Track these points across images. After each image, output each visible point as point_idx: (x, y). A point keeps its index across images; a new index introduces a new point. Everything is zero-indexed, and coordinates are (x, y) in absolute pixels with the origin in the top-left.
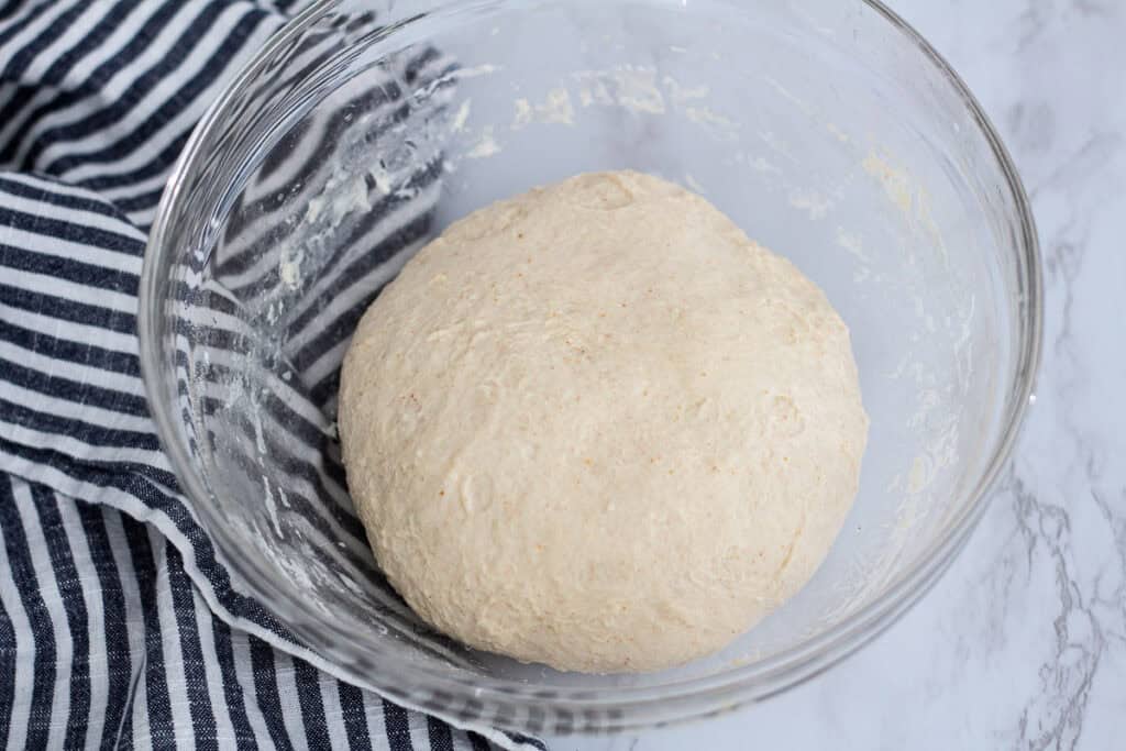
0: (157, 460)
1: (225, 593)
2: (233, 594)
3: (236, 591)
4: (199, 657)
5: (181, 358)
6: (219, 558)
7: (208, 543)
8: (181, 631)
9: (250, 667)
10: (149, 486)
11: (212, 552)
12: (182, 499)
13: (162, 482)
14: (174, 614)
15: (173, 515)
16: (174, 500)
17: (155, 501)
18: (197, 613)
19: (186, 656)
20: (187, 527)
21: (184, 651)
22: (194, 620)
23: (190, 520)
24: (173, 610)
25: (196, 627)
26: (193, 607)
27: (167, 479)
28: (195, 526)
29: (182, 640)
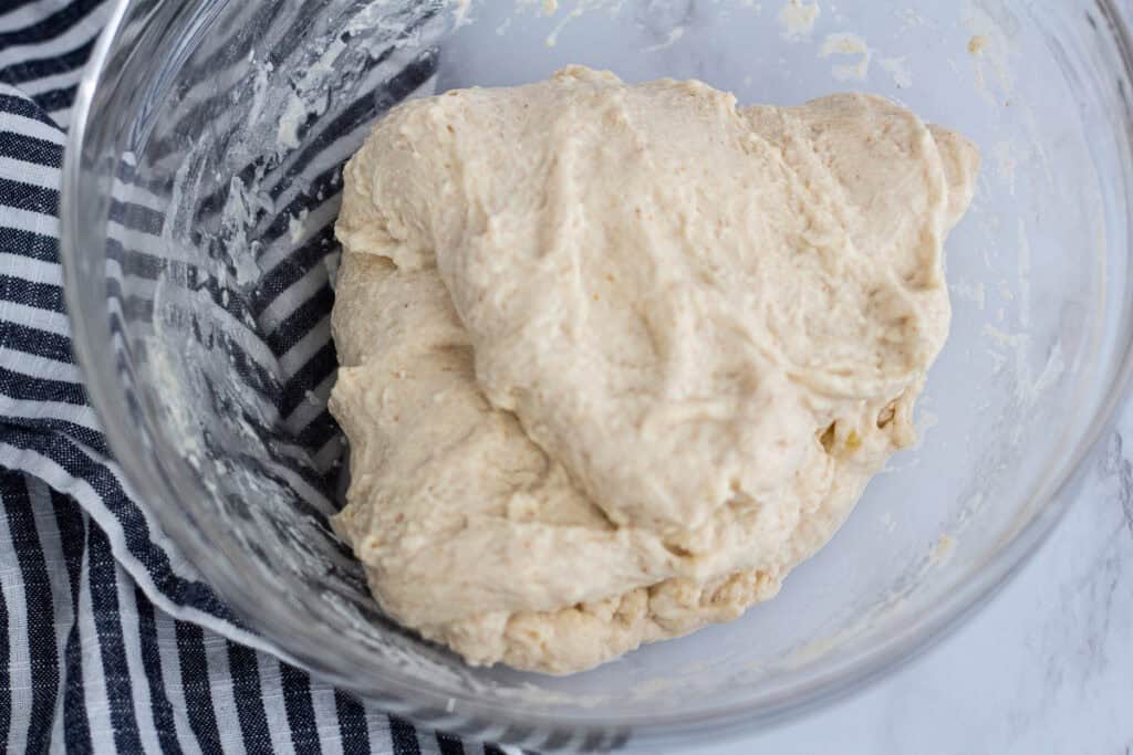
0: (83, 417)
1: (165, 580)
2: (174, 580)
3: (178, 575)
4: (124, 670)
5: (112, 288)
6: (156, 537)
7: (142, 521)
8: (102, 639)
9: (180, 678)
10: (73, 449)
11: (146, 532)
12: (112, 467)
13: (89, 444)
14: (93, 618)
15: (98, 487)
16: (101, 467)
17: (81, 468)
18: (121, 613)
19: (108, 671)
20: (116, 501)
21: (105, 665)
22: (118, 622)
23: (120, 493)
24: (92, 613)
25: (120, 632)
26: (116, 606)
27: (95, 440)
28: (126, 500)
29: (103, 652)
